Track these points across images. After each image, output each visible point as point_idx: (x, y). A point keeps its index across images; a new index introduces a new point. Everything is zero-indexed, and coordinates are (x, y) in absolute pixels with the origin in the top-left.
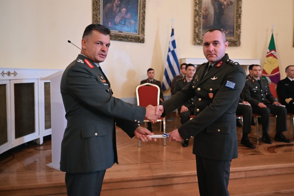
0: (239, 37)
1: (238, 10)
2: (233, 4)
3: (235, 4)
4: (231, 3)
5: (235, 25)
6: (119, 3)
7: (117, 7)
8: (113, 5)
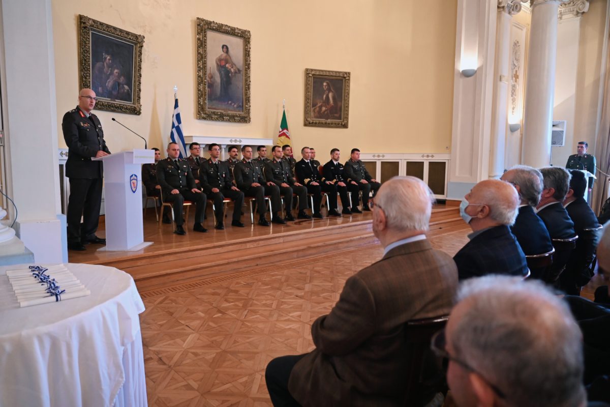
0: (248, 112)
1: (246, 80)
2: (242, 73)
3: (243, 72)
4: (239, 71)
5: (244, 97)
6: (110, 61)
7: (109, 67)
8: (104, 65)
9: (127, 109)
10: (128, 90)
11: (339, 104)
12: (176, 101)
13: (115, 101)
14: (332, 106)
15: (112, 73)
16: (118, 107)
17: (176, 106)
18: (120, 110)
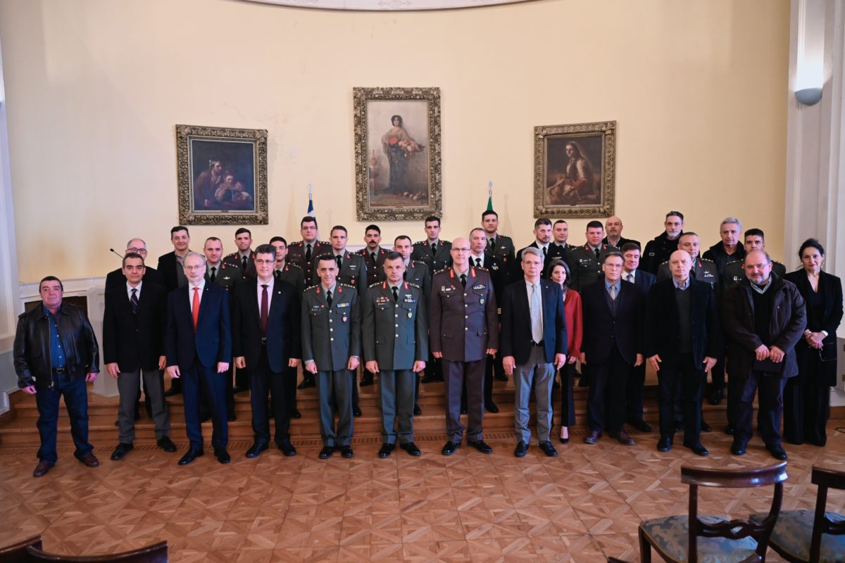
0: (438, 205)
1: (433, 160)
2: (425, 149)
3: (427, 150)
4: (421, 147)
5: (430, 184)
6: (220, 168)
7: (217, 174)
8: (210, 174)
9: (244, 219)
10: (248, 197)
11: (596, 177)
12: (311, 202)
13: (228, 212)
14: (584, 181)
15: (222, 181)
16: (230, 219)
17: (310, 209)
18: (235, 222)
